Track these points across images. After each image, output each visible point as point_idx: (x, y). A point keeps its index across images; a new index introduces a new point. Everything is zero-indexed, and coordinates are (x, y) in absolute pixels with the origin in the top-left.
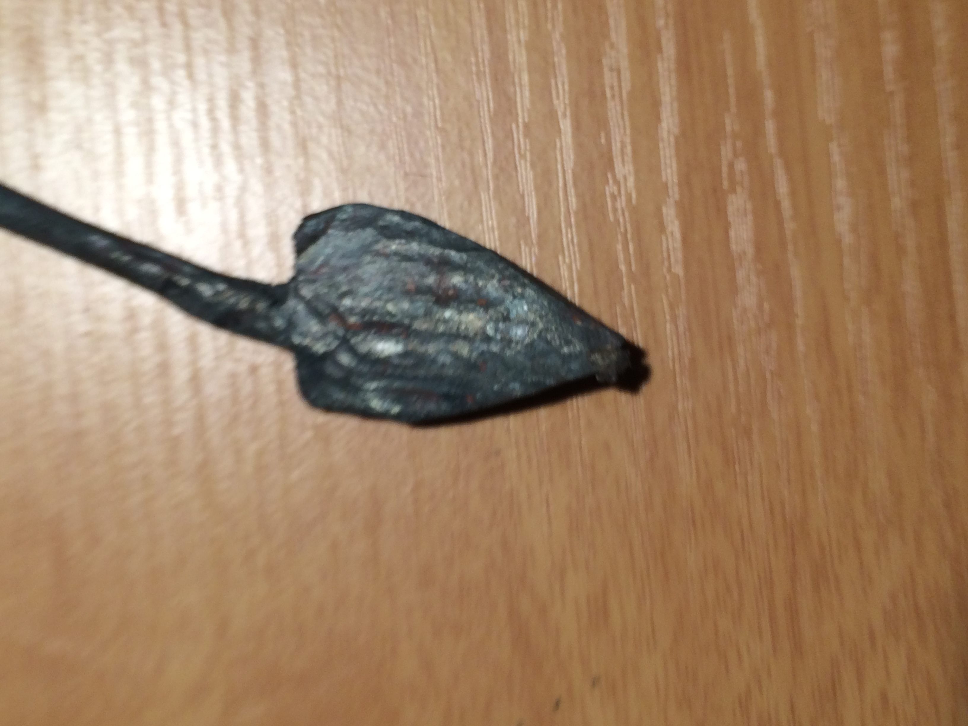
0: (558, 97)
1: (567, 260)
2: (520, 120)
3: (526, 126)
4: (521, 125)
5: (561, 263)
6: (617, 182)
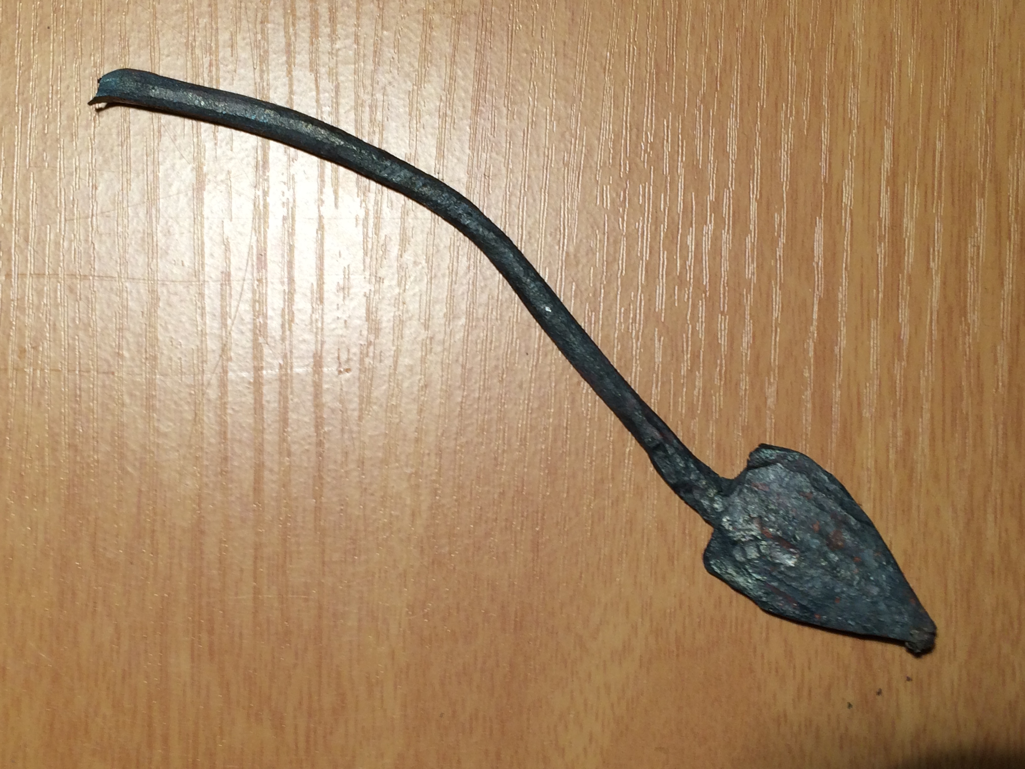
0: (934, 260)
1: (926, 374)
2: (905, 272)
3: (909, 276)
4: (905, 277)
5: (921, 376)
6: (968, 325)
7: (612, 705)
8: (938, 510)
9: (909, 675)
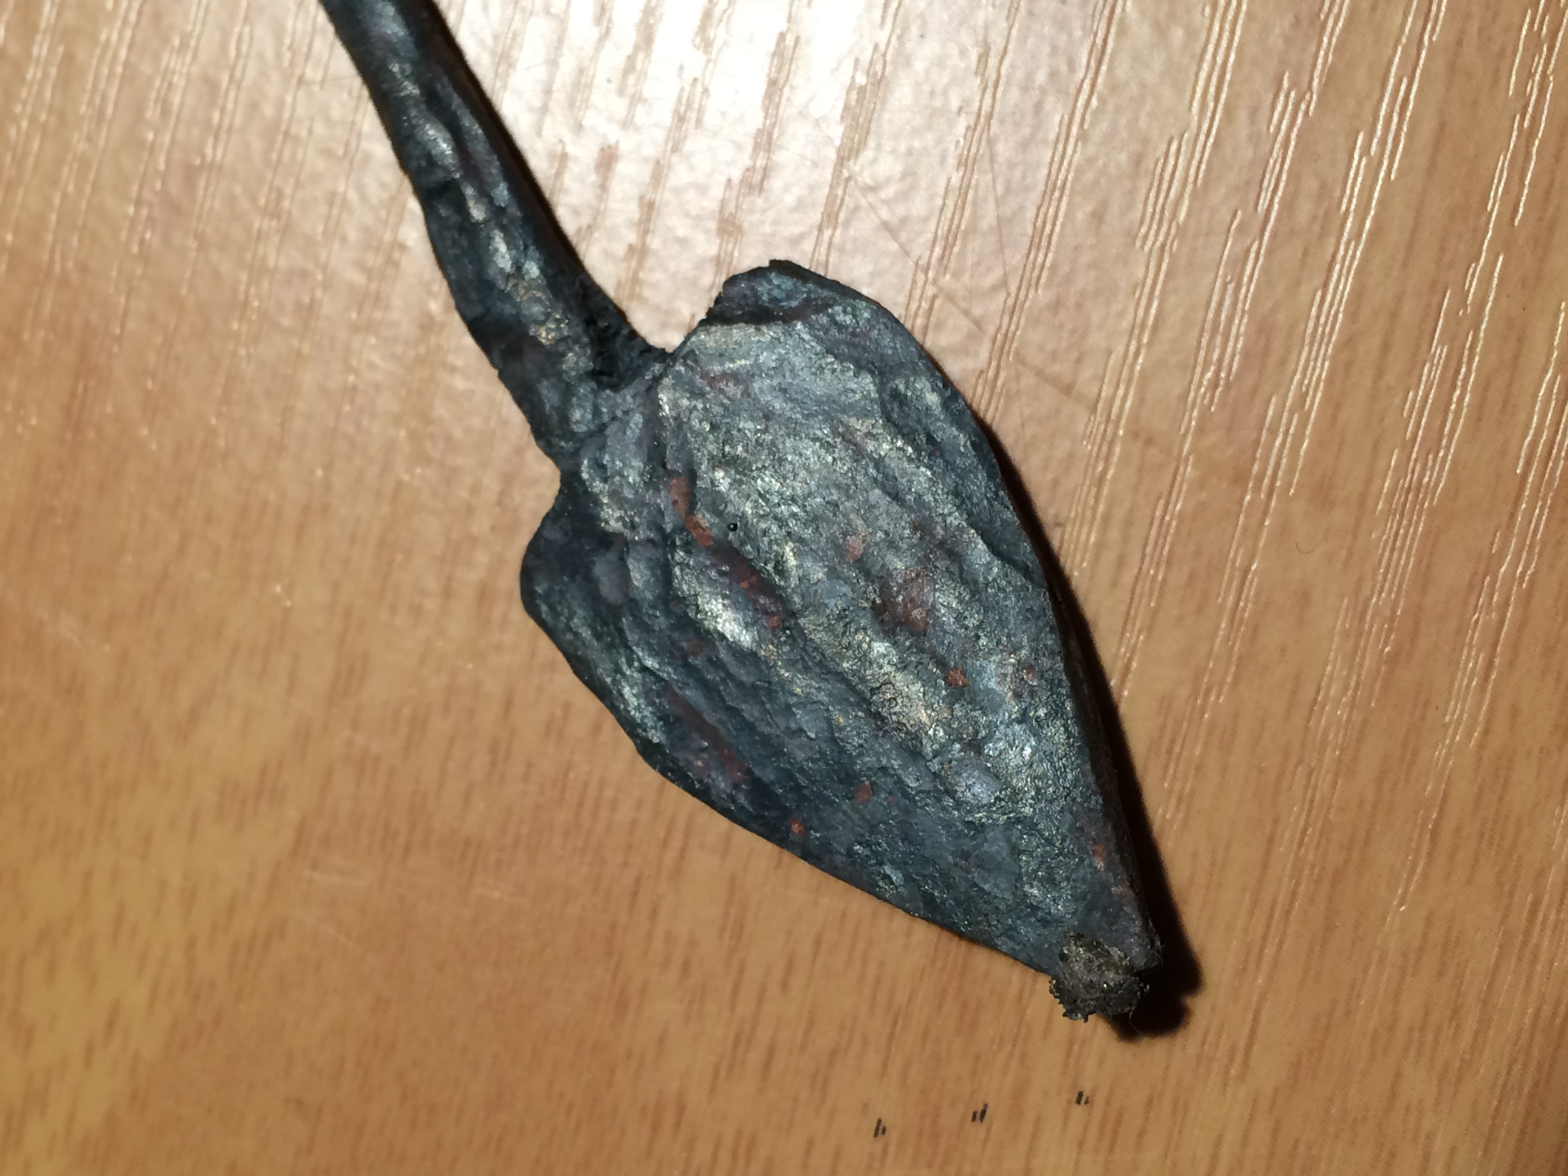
5: (1357, 152)
7: (191, 945)
8: (1304, 598)
9: (1086, 1087)
